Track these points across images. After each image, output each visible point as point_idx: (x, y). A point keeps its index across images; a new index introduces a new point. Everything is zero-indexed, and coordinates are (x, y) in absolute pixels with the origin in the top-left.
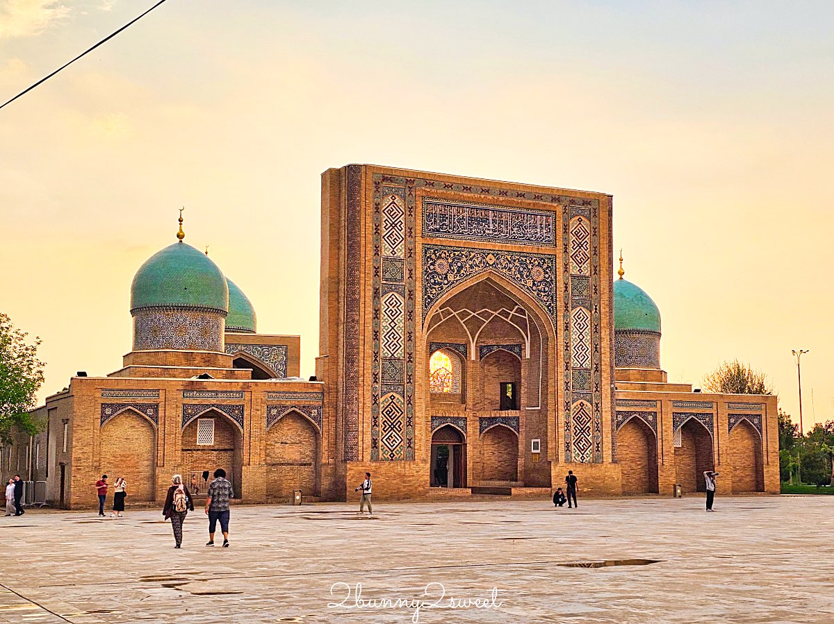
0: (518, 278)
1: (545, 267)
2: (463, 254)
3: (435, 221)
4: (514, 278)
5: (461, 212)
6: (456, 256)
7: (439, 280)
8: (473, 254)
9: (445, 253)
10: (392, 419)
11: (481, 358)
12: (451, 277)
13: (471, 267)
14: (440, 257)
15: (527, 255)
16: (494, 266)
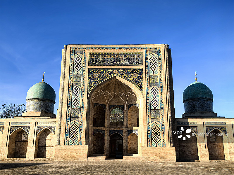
1: (138, 72)
2: (104, 71)
3: (94, 61)
4: (125, 78)
5: (104, 57)
6: (101, 71)
7: (95, 80)
8: (108, 71)
9: (97, 71)
10: (74, 130)
11: (128, 109)
12: (99, 79)
13: (107, 75)
14: (95, 72)
15: (130, 69)
16: (117, 74)
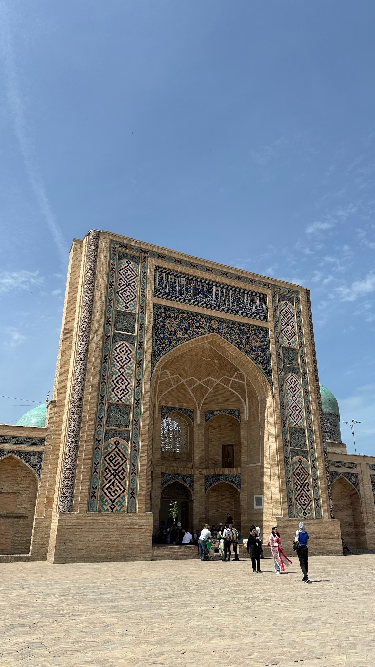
0: (238, 342)
1: (260, 336)
2: (190, 317)
3: (166, 287)
4: (235, 342)
5: (189, 282)
6: (183, 317)
7: (168, 335)
8: (199, 318)
9: (174, 315)
10: (115, 466)
11: (206, 421)
12: (179, 334)
13: (197, 328)
14: (169, 317)
15: (245, 325)
16: (218, 330)
